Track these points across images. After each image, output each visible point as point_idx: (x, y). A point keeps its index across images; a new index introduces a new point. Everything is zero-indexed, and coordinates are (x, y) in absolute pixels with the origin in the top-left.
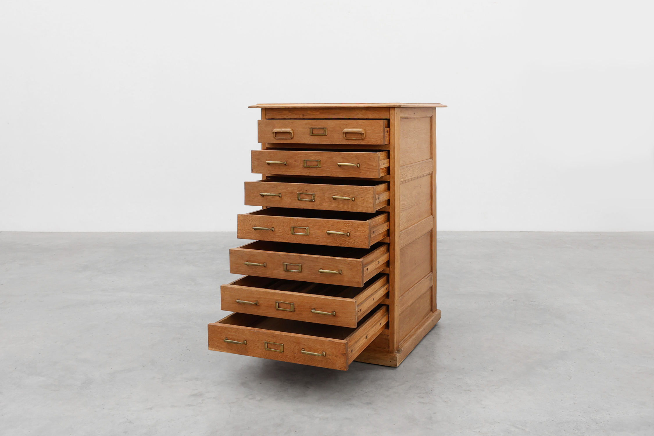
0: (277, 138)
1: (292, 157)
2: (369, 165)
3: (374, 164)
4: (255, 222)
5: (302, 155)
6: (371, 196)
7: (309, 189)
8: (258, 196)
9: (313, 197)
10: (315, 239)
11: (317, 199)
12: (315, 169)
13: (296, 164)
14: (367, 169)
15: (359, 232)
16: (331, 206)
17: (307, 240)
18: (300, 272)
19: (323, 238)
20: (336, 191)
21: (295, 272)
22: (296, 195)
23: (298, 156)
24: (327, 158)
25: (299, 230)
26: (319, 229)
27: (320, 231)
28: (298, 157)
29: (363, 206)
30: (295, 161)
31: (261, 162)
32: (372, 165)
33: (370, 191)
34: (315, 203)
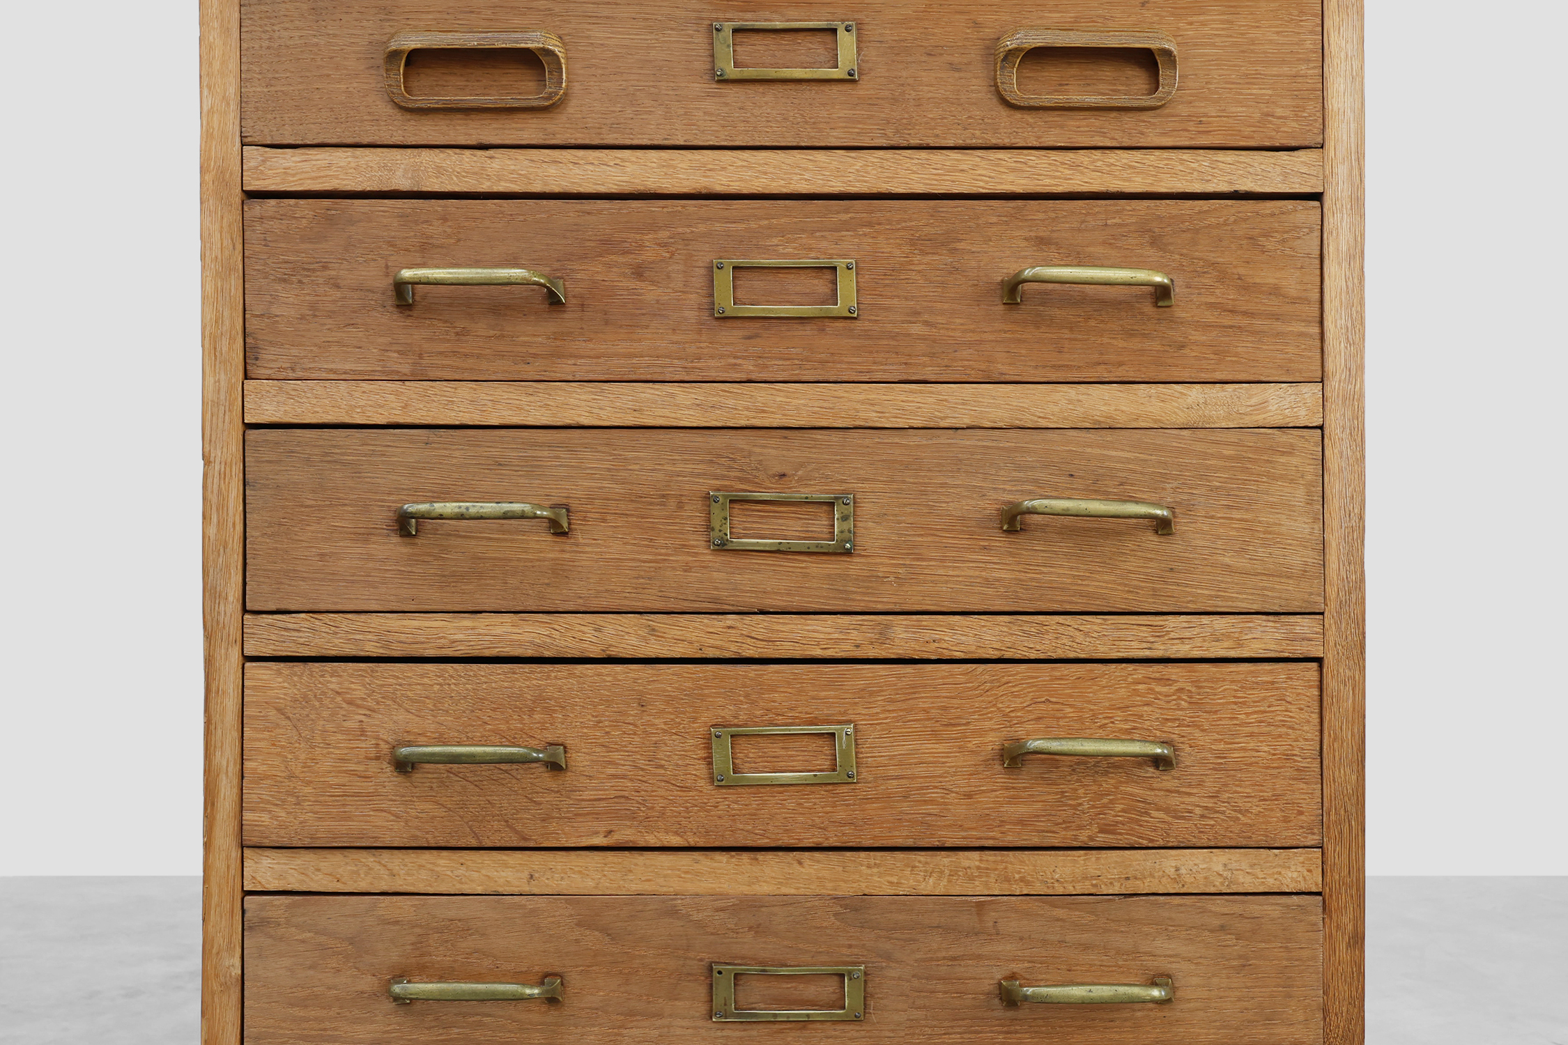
0: (421, 100)
1: (608, 245)
2: (1247, 288)
3: (1291, 281)
4: (401, 716)
5: (702, 228)
6: (1300, 493)
7: (802, 465)
8: (364, 536)
9: (845, 518)
10: (905, 806)
11: (872, 535)
12: (808, 330)
13: (651, 293)
14: (1227, 320)
15: (1251, 735)
16: (987, 582)
17: (841, 815)
18: (856, 1020)
19: (969, 796)
20: (1019, 468)
21: (805, 1023)
22: (693, 514)
23: (663, 235)
24: (912, 242)
25: (776, 749)
26: (935, 736)
27: (941, 748)
28: (663, 245)
29: (1241, 563)
30: (639, 272)
31: (338, 287)
32: (1275, 291)
33: (1294, 461)
34: (854, 566)
